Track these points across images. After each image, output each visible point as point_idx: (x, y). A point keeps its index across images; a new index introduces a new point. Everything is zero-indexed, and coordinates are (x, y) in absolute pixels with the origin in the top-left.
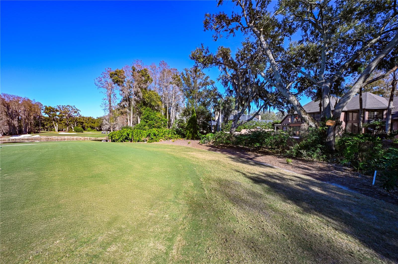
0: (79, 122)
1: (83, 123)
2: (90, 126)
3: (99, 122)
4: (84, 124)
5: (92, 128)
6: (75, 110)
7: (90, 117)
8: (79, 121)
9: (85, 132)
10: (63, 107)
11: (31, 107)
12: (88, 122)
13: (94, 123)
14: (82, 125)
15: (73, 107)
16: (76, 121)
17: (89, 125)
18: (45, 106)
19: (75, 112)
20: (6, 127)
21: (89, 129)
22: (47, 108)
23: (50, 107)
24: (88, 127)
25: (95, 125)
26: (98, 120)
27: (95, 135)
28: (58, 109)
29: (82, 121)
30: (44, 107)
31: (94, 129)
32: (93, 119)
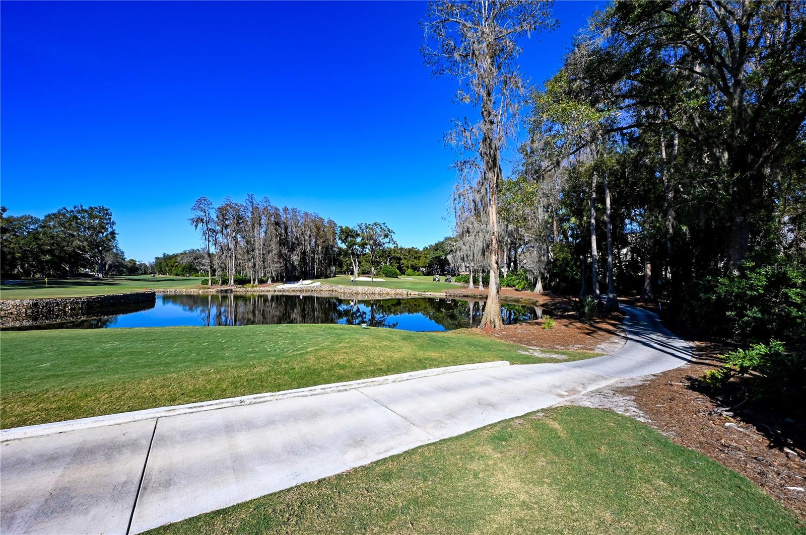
0: (394, 257)
1: (400, 259)
2: (412, 266)
3: (429, 256)
4: (402, 262)
5: (415, 268)
6: (385, 231)
7: (413, 248)
8: (393, 255)
9: (402, 278)
10: (367, 227)
11: (318, 229)
12: (408, 257)
13: (419, 259)
14: (398, 263)
15: (382, 226)
16: (389, 256)
17: (410, 263)
18: (339, 227)
19: (386, 236)
20: (276, 265)
21: (410, 271)
22: (342, 231)
23: (347, 227)
24: (408, 267)
25: (420, 263)
26: (426, 252)
27: (419, 283)
28: (359, 232)
29: (398, 255)
30: (339, 229)
31: (418, 271)
32: (417, 252)
